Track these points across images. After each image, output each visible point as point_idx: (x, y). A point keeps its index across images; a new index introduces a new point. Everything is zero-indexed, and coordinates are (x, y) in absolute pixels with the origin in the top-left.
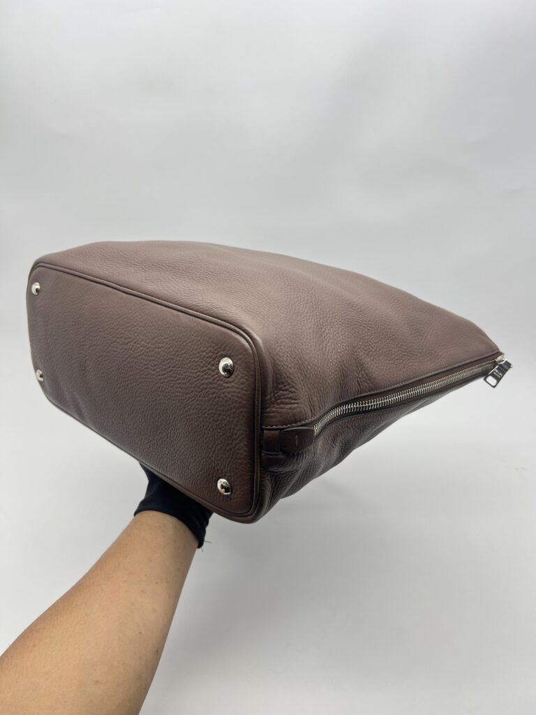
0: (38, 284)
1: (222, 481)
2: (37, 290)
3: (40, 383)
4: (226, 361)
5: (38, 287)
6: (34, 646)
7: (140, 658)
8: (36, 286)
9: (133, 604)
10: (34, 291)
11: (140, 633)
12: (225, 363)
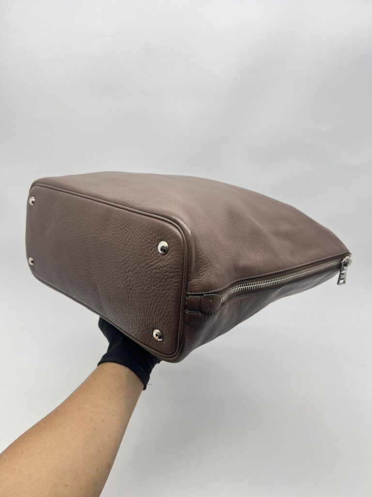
0: (33, 198)
1: (156, 332)
2: (33, 202)
3: (31, 267)
4: (164, 244)
5: (34, 200)
6: (22, 453)
7: (98, 470)
8: (33, 199)
9: (95, 429)
10: (31, 202)
11: (99, 451)
12: (162, 245)
